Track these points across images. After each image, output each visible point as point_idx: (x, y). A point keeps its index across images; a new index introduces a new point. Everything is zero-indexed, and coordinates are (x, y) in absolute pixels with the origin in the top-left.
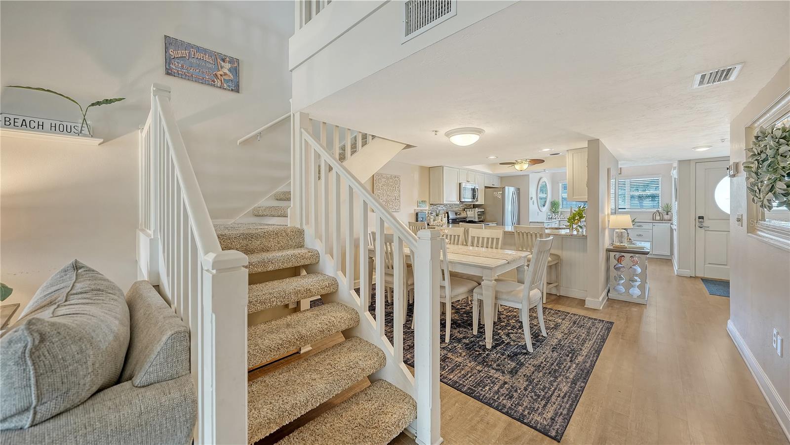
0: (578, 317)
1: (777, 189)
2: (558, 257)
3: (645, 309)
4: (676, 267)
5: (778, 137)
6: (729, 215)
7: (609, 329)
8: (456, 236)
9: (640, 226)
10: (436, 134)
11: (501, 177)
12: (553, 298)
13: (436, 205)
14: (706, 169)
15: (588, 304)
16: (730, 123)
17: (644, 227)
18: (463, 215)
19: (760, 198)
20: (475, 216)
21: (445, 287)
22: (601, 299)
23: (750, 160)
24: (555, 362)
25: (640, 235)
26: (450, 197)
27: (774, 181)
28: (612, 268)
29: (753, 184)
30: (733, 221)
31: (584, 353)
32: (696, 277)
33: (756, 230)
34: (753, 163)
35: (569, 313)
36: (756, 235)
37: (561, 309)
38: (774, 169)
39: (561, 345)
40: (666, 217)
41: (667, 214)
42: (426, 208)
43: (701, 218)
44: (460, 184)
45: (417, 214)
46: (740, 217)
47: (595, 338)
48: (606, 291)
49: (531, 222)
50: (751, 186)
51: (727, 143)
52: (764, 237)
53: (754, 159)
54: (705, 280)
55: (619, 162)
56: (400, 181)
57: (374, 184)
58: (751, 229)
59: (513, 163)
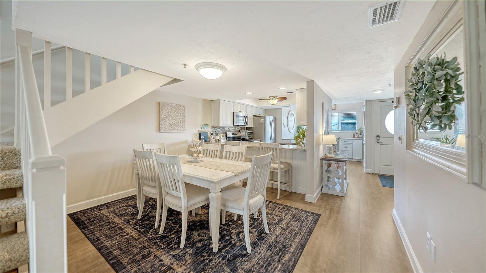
0: (297, 211)
1: (434, 112)
2: (289, 165)
3: (343, 201)
4: (364, 168)
5: (434, 64)
6: (393, 135)
7: (316, 221)
8: (216, 151)
9: (346, 141)
10: (185, 67)
11: (265, 109)
12: (286, 194)
13: (216, 127)
14: (380, 106)
15: (307, 199)
16: (395, 71)
17: (348, 142)
18: (238, 135)
19: (418, 121)
20: (246, 135)
21: (181, 198)
22: (315, 195)
23: (410, 89)
24: (265, 263)
25: (346, 147)
26: (226, 121)
27: (430, 104)
28: (324, 171)
29: (413, 110)
30: (396, 140)
31: (292, 250)
32: (375, 174)
33: (412, 148)
34: (412, 92)
35: (292, 208)
36: (413, 151)
37: (288, 204)
38: (430, 94)
39: (277, 242)
40: (360, 136)
41: (361, 134)
42: (208, 130)
43: (378, 136)
44: (234, 113)
45: (200, 134)
46: (401, 137)
47: (304, 231)
48: (321, 187)
49: (283, 139)
50: (411, 111)
51: (392, 88)
52: (419, 154)
53: (413, 88)
54: (381, 176)
55: (332, 101)
56: (185, 109)
57: (160, 111)
58: (409, 146)
59: (268, 99)
